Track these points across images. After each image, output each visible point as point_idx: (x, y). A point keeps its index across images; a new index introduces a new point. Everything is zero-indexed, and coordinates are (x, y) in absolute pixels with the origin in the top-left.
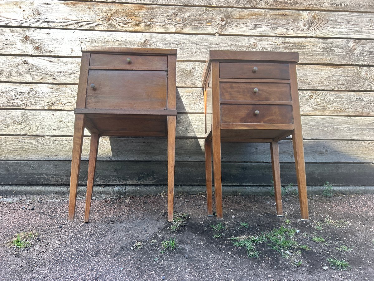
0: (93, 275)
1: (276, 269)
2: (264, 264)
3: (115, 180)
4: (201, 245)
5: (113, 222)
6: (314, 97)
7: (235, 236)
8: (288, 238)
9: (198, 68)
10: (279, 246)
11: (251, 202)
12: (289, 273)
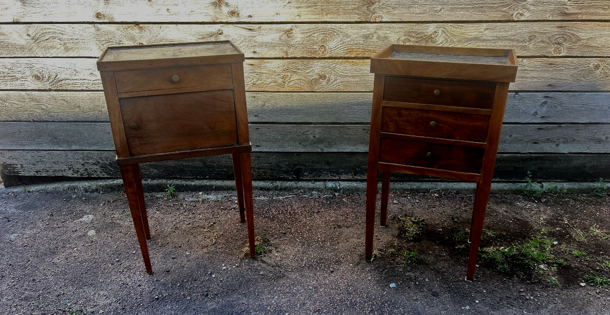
0: (344, 283)
1: (529, 284)
2: (516, 278)
3: (326, 174)
4: (444, 256)
5: (340, 227)
6: (602, 67)
7: (482, 247)
8: (542, 249)
9: (443, 31)
10: (533, 259)
11: (497, 203)
12: (542, 288)
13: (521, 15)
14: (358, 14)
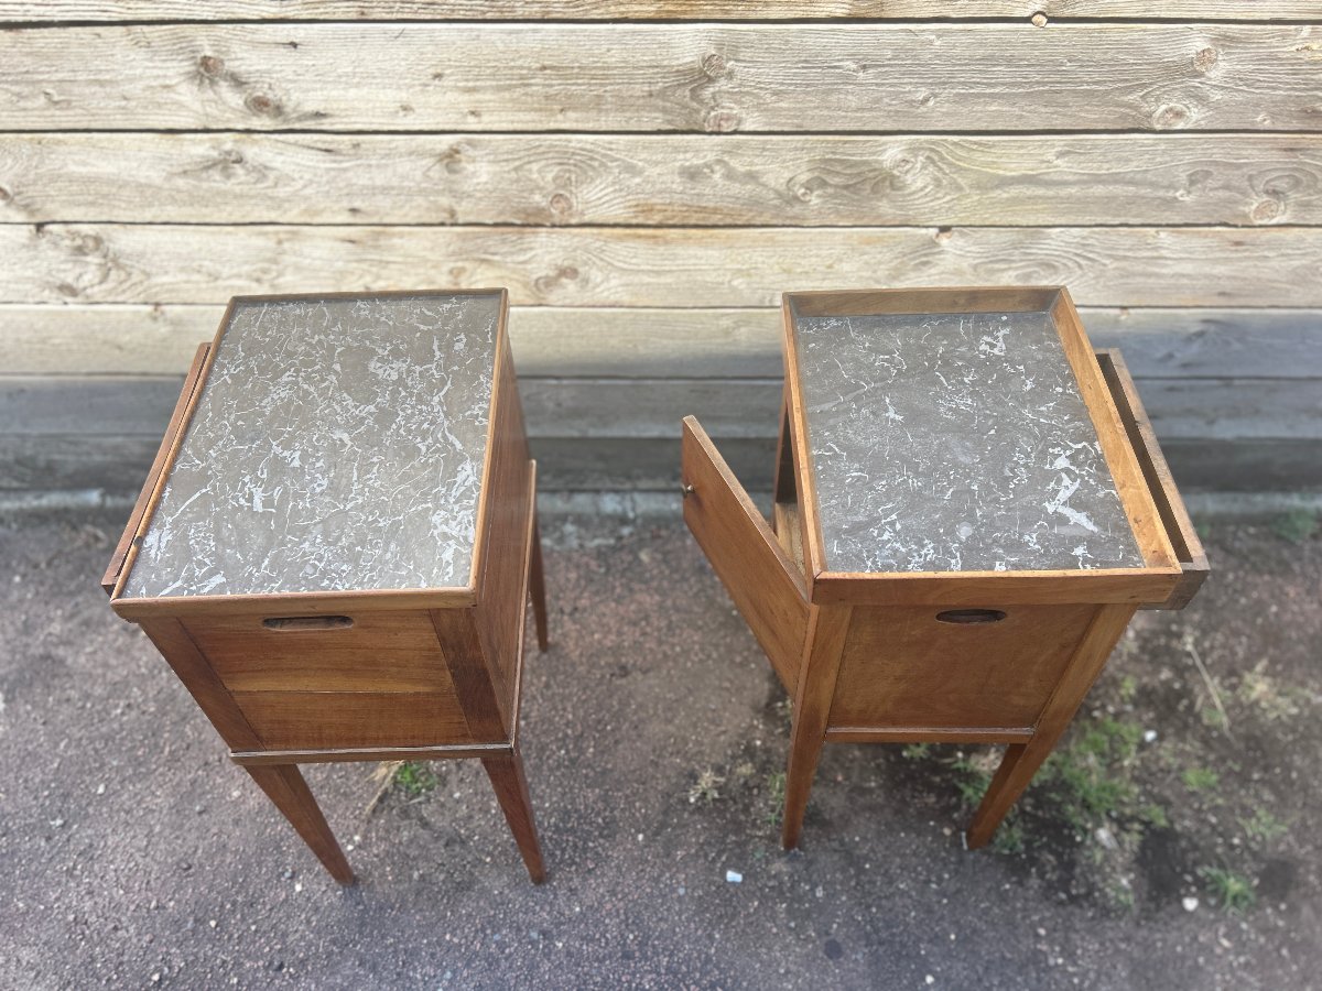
2: (1033, 882)
5: (624, 671)
8: (1112, 764)
9: (928, 157)
10: (1085, 803)
12: (1092, 920)
13: (1179, 115)
14: (664, 111)
